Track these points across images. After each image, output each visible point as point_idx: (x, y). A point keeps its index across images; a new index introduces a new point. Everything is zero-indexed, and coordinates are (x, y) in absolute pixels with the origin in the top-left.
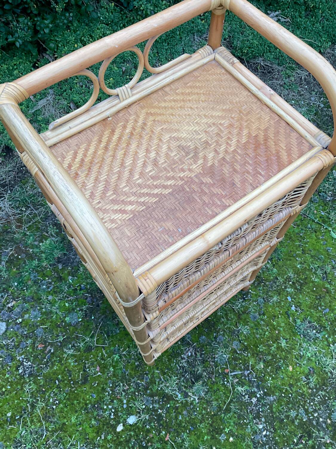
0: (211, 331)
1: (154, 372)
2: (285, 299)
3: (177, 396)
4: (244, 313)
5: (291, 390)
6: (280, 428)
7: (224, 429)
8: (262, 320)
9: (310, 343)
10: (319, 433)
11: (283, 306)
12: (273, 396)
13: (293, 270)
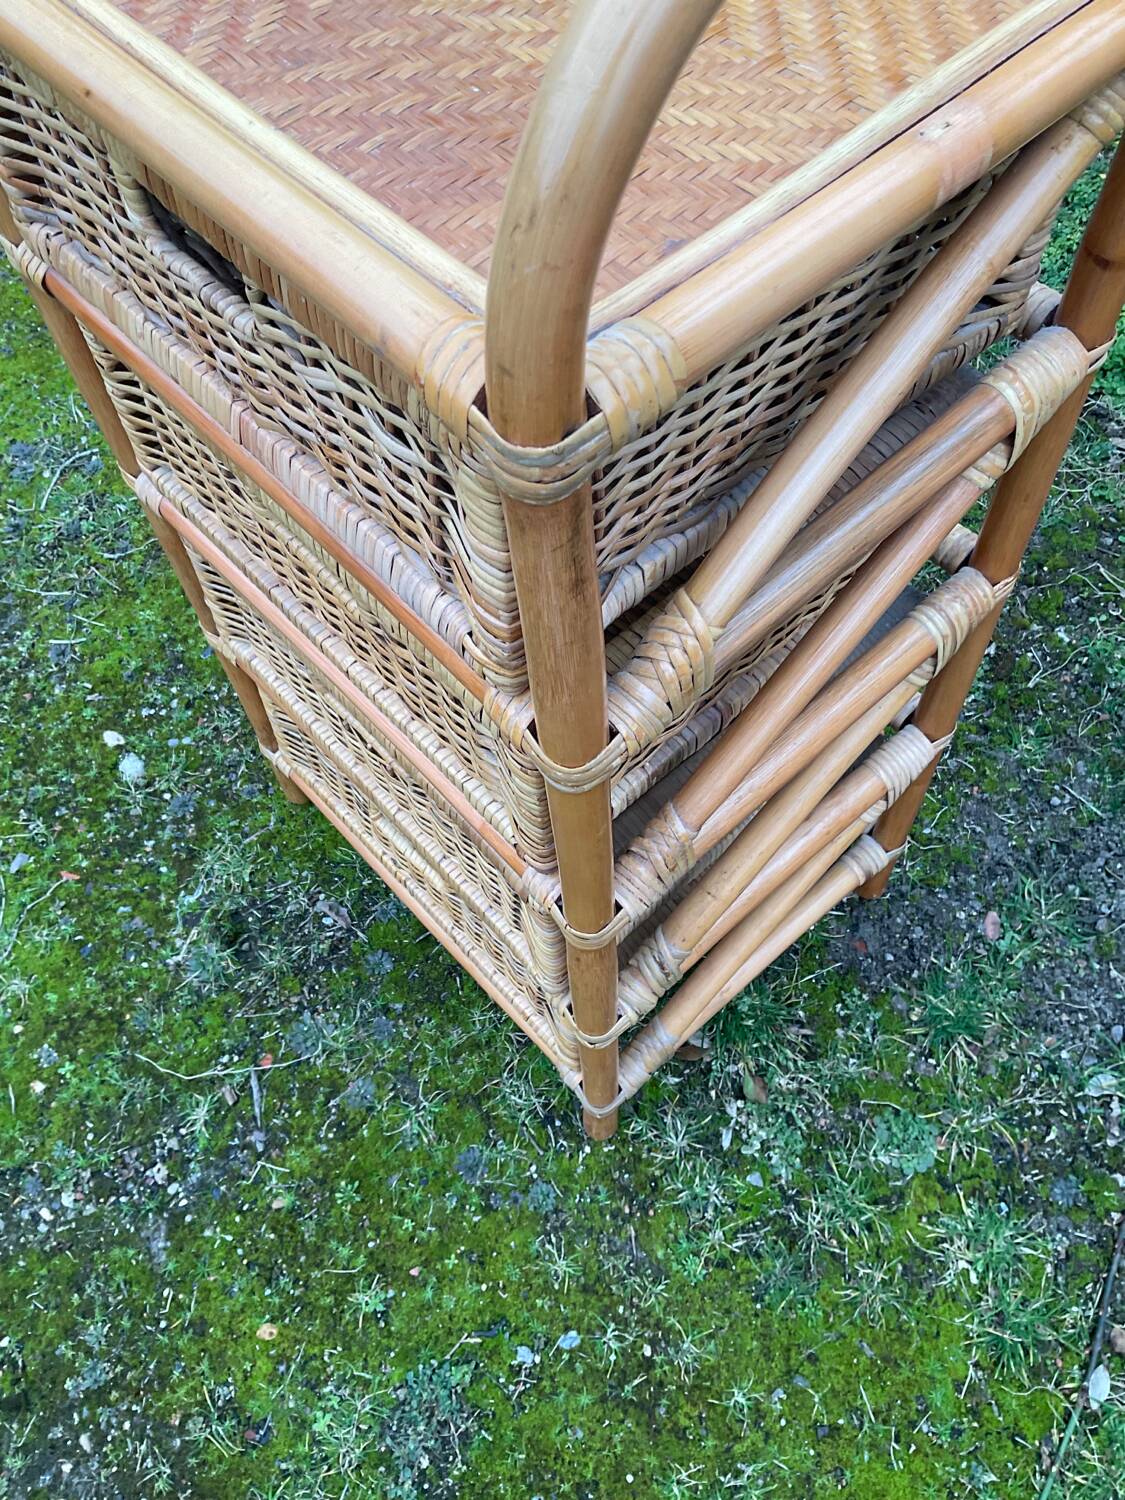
0: (411, 990)
1: (270, 809)
2: (566, 1319)
3: (191, 892)
4: (487, 1119)
5: (184, 1329)
6: (53, 1278)
7: (72, 1060)
8: (463, 1199)
9: (371, 1436)
10: (17, 1450)
11: (533, 1306)
12: (165, 1249)
13: (715, 1368)
